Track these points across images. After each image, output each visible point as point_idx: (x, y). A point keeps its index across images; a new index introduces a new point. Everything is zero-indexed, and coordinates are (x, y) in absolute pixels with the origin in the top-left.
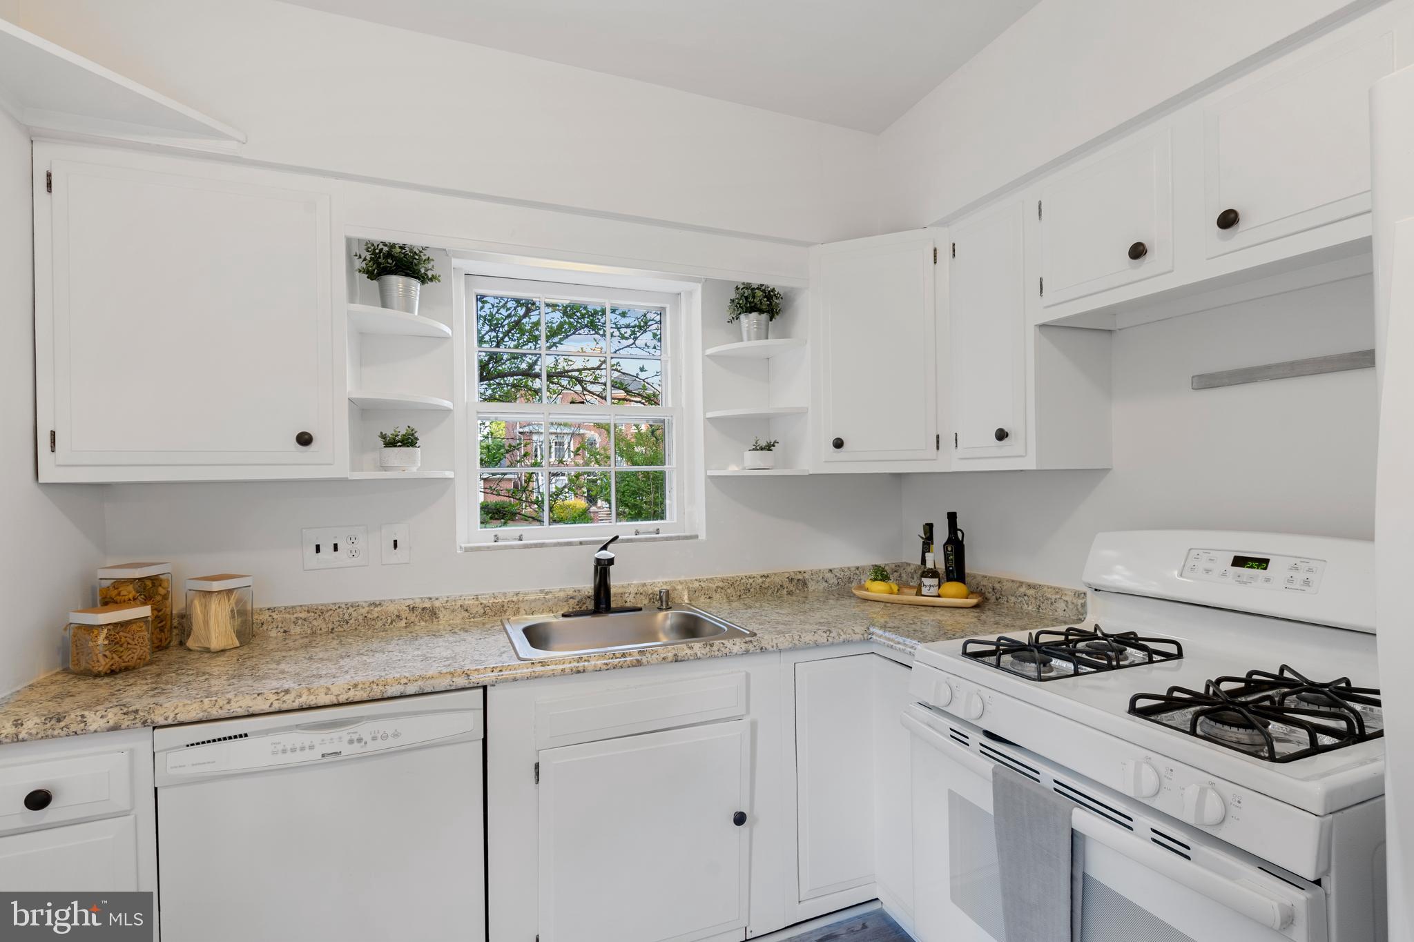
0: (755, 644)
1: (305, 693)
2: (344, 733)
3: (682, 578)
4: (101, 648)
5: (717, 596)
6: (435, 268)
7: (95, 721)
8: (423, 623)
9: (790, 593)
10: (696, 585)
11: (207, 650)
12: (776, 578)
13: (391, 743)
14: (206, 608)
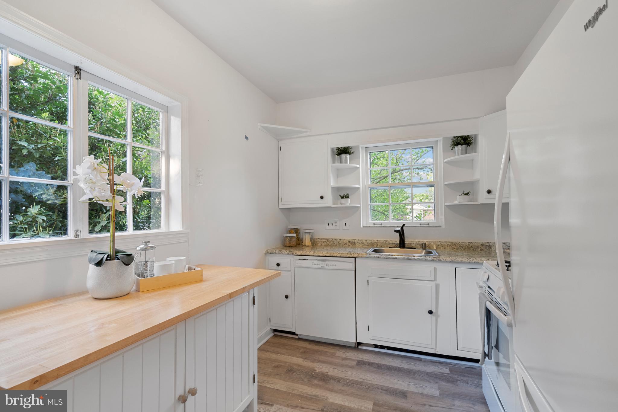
0: (437, 258)
1: (318, 253)
2: (325, 263)
3: (434, 241)
4: (288, 241)
5: (448, 248)
6: (352, 151)
7: (286, 252)
8: (352, 246)
9: (481, 250)
10: (439, 243)
11: (306, 246)
12: (475, 244)
13: (334, 267)
14: (305, 236)
